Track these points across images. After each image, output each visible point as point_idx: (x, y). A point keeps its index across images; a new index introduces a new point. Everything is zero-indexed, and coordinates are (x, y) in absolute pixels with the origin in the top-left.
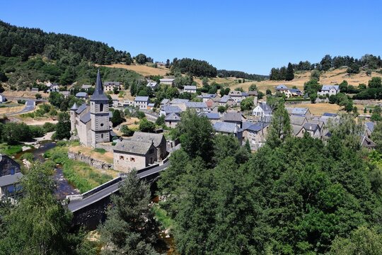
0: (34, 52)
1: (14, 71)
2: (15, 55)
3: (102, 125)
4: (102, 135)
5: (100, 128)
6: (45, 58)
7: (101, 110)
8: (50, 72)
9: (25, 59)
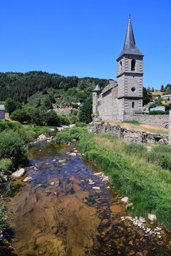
0: (72, 86)
1: (60, 97)
2: (62, 88)
3: (133, 90)
4: (133, 103)
5: (130, 94)
6: (77, 89)
7: (133, 68)
8: (80, 96)
9: (66, 90)
